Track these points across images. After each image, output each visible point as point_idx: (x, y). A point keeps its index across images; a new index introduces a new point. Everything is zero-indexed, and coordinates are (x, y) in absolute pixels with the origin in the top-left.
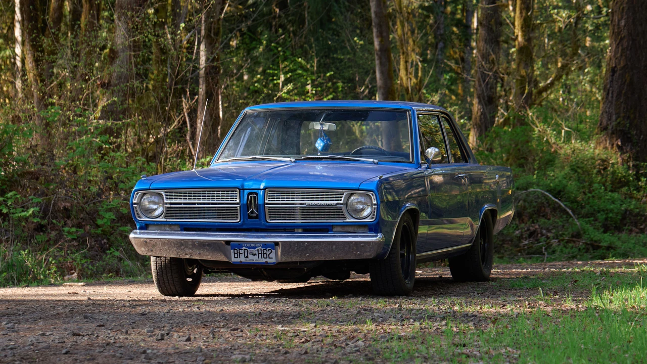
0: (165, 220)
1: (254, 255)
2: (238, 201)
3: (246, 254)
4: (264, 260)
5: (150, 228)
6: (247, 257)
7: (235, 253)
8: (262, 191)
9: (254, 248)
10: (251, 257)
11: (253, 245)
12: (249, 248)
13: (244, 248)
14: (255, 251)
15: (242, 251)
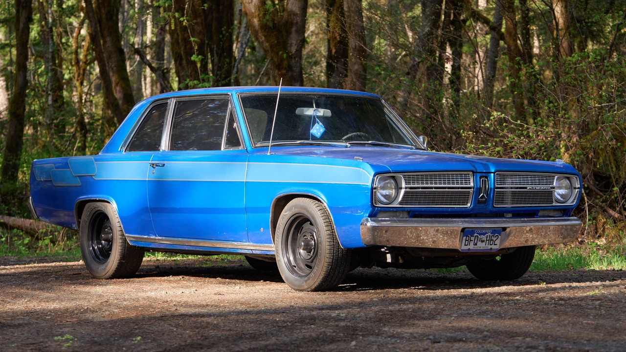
0: (401, 206)
1: (483, 241)
2: (472, 184)
3: (476, 242)
4: (490, 247)
5: (378, 216)
6: (476, 245)
7: (466, 240)
8: (492, 174)
9: (484, 234)
10: (479, 244)
11: (484, 232)
12: (480, 234)
13: (476, 235)
14: (484, 237)
15: (473, 238)
